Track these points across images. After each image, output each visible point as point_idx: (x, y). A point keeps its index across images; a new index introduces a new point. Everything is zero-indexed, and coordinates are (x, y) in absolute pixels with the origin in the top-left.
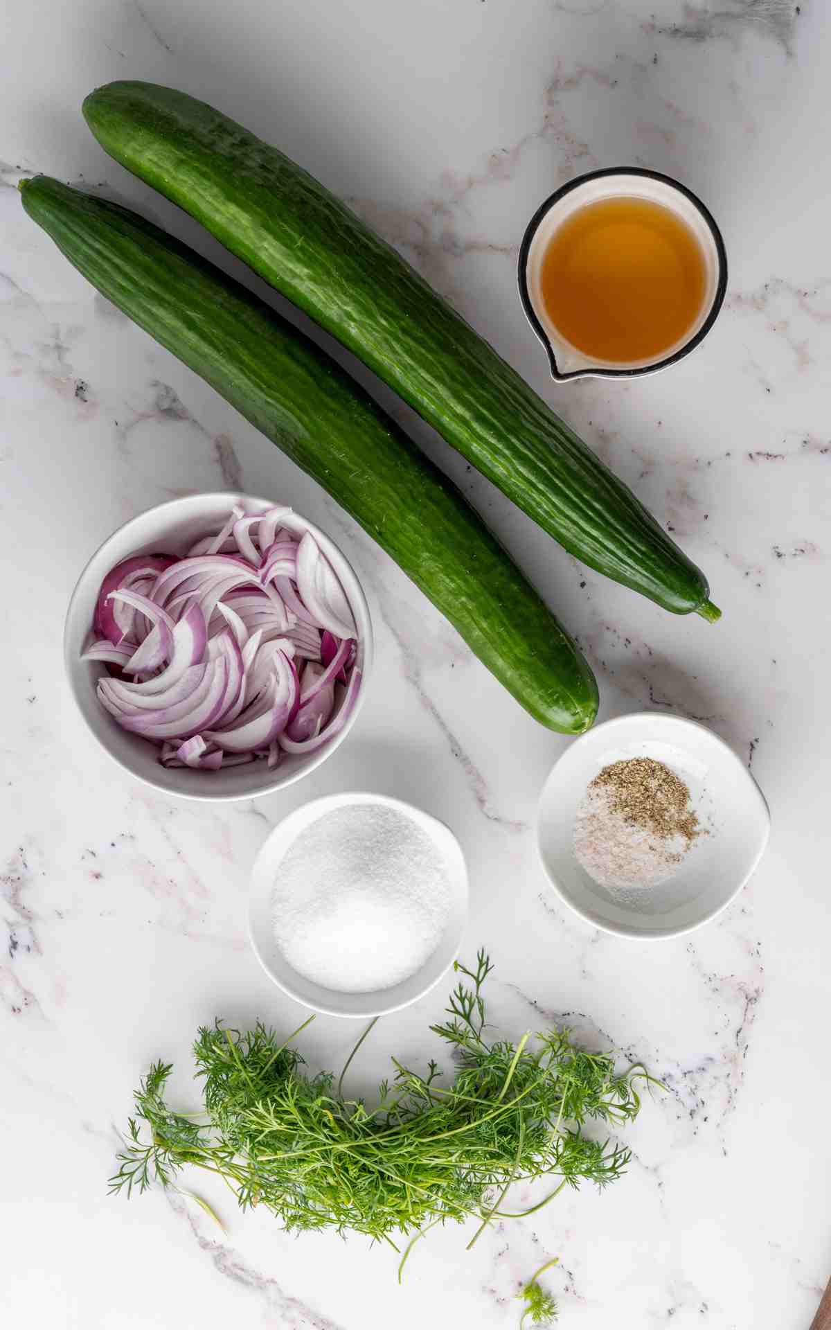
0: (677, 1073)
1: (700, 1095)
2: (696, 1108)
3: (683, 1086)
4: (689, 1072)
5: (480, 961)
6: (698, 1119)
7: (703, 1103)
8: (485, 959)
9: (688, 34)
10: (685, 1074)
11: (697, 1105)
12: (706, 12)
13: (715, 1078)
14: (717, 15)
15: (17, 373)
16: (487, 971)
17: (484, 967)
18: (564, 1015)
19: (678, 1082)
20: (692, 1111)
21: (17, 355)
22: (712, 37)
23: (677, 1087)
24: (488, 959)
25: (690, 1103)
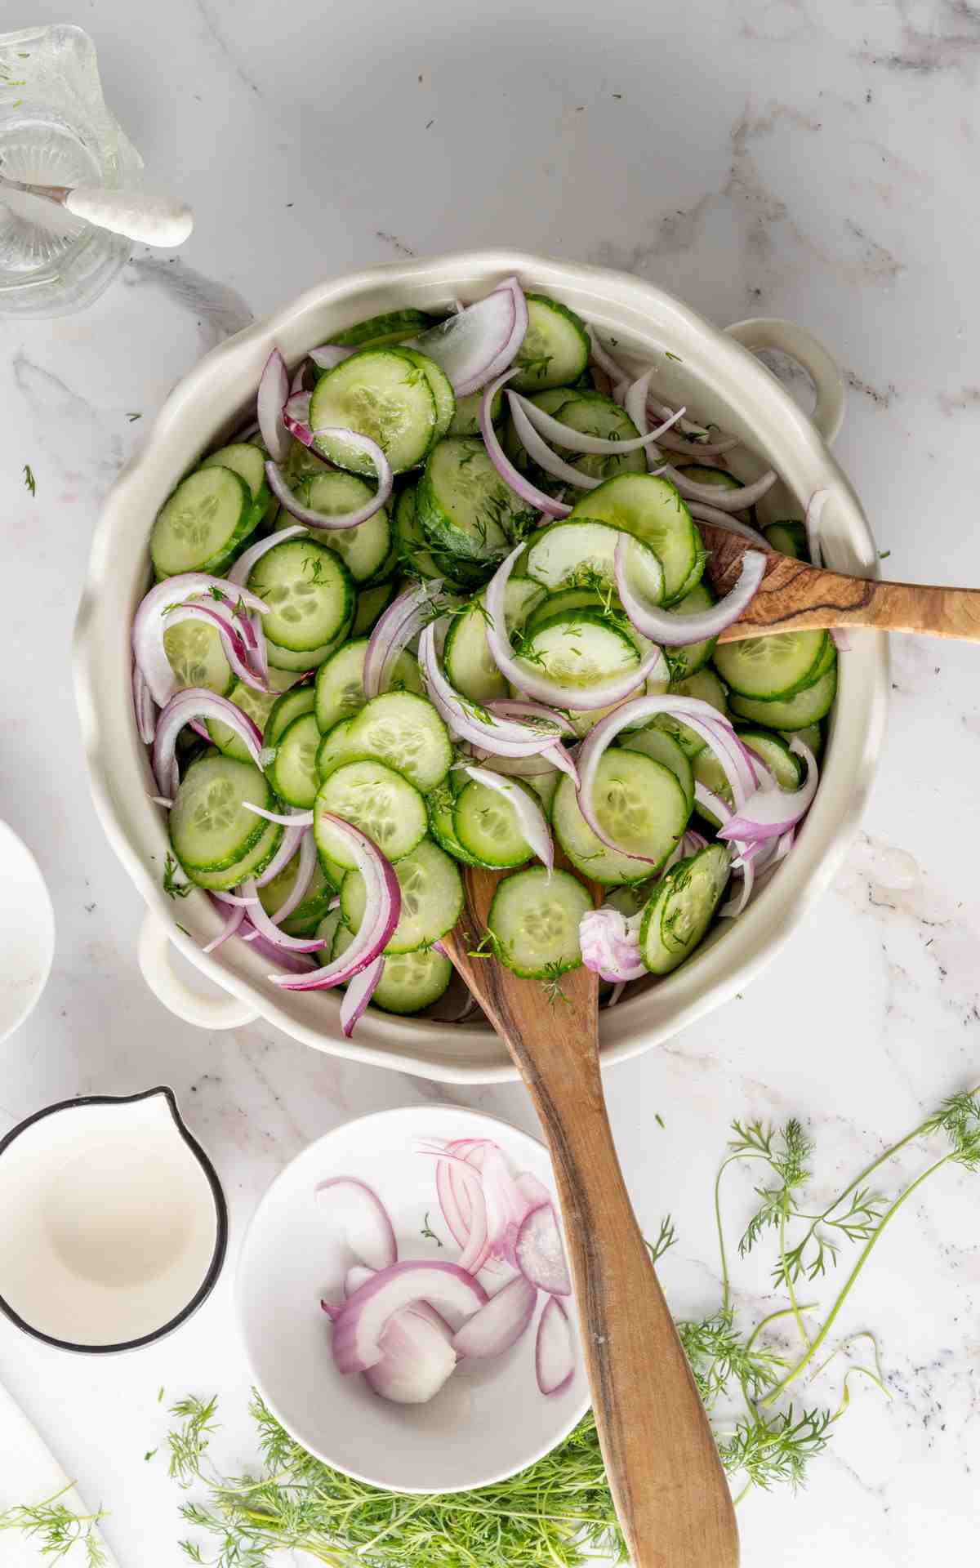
0: (906, 1371)
1: (936, 1397)
2: (930, 1414)
3: (914, 1385)
4: (922, 1368)
5: (663, 1231)
6: (933, 1428)
7: (940, 1407)
8: (668, 1230)
9: (910, 64)
10: (917, 1370)
11: (932, 1410)
12: (931, 36)
13: (955, 1375)
14: (947, 40)
15: (68, 498)
16: (668, 1245)
17: (666, 1239)
18: (764, 1298)
19: (907, 1382)
20: (925, 1417)
21: (70, 477)
22: (939, 68)
23: (908, 1388)
24: (673, 1230)
25: (923, 1405)
